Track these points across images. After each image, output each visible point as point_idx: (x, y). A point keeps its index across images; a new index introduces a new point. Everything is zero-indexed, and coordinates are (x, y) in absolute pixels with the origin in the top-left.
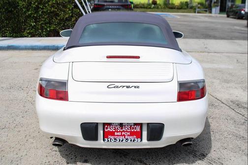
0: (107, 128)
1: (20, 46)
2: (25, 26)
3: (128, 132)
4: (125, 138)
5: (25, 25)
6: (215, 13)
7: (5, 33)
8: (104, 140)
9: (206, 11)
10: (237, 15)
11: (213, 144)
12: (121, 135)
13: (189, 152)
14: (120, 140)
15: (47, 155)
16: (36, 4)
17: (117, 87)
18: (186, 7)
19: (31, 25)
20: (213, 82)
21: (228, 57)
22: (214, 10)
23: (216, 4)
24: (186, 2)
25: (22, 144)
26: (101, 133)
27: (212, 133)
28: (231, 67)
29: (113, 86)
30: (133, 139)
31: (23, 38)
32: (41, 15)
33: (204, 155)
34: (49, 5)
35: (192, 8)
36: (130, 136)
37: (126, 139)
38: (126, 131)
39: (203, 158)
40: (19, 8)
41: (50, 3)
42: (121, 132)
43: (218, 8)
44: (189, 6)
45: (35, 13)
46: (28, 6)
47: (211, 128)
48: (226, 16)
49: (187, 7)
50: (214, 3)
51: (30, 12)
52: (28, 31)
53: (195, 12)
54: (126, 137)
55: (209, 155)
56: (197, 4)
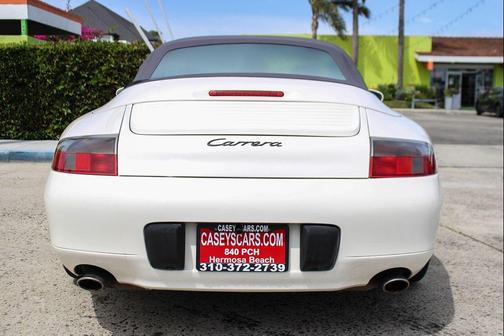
0: (206, 239)
1: (36, 153)
2: (51, 116)
3: (256, 247)
4: (248, 262)
5: (50, 113)
6: (452, 108)
7: (7, 130)
8: (198, 267)
9: (433, 104)
10: (498, 108)
11: (458, 307)
12: (240, 256)
13: (401, 321)
14: (236, 267)
15: (69, 323)
16: (76, 69)
17: (231, 144)
18: (391, 96)
19: (62, 114)
20: (452, 209)
21: (483, 173)
22: (448, 101)
23: (453, 89)
24: (391, 86)
25: (12, 304)
26: (191, 250)
27: (453, 289)
28: (490, 186)
29: (222, 142)
30: (267, 265)
31: (44, 141)
32: (84, 93)
33: (437, 326)
34: (101, 72)
35: (403, 97)
36: (259, 257)
37: (252, 265)
38: (252, 247)
39: (435, 331)
40: (38, 77)
41: (103, 68)
42: (240, 248)
43: (458, 97)
44: (396, 93)
45: (73, 88)
46: (58, 74)
47: (451, 280)
48: (475, 112)
49: (394, 96)
50: (449, 86)
51: (61, 87)
52: (56, 127)
53: (410, 107)
54: (252, 260)
55: (449, 326)
56: (413, 88)
